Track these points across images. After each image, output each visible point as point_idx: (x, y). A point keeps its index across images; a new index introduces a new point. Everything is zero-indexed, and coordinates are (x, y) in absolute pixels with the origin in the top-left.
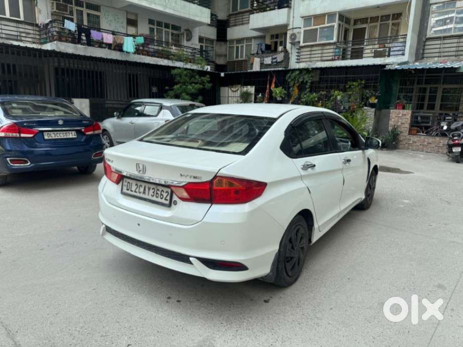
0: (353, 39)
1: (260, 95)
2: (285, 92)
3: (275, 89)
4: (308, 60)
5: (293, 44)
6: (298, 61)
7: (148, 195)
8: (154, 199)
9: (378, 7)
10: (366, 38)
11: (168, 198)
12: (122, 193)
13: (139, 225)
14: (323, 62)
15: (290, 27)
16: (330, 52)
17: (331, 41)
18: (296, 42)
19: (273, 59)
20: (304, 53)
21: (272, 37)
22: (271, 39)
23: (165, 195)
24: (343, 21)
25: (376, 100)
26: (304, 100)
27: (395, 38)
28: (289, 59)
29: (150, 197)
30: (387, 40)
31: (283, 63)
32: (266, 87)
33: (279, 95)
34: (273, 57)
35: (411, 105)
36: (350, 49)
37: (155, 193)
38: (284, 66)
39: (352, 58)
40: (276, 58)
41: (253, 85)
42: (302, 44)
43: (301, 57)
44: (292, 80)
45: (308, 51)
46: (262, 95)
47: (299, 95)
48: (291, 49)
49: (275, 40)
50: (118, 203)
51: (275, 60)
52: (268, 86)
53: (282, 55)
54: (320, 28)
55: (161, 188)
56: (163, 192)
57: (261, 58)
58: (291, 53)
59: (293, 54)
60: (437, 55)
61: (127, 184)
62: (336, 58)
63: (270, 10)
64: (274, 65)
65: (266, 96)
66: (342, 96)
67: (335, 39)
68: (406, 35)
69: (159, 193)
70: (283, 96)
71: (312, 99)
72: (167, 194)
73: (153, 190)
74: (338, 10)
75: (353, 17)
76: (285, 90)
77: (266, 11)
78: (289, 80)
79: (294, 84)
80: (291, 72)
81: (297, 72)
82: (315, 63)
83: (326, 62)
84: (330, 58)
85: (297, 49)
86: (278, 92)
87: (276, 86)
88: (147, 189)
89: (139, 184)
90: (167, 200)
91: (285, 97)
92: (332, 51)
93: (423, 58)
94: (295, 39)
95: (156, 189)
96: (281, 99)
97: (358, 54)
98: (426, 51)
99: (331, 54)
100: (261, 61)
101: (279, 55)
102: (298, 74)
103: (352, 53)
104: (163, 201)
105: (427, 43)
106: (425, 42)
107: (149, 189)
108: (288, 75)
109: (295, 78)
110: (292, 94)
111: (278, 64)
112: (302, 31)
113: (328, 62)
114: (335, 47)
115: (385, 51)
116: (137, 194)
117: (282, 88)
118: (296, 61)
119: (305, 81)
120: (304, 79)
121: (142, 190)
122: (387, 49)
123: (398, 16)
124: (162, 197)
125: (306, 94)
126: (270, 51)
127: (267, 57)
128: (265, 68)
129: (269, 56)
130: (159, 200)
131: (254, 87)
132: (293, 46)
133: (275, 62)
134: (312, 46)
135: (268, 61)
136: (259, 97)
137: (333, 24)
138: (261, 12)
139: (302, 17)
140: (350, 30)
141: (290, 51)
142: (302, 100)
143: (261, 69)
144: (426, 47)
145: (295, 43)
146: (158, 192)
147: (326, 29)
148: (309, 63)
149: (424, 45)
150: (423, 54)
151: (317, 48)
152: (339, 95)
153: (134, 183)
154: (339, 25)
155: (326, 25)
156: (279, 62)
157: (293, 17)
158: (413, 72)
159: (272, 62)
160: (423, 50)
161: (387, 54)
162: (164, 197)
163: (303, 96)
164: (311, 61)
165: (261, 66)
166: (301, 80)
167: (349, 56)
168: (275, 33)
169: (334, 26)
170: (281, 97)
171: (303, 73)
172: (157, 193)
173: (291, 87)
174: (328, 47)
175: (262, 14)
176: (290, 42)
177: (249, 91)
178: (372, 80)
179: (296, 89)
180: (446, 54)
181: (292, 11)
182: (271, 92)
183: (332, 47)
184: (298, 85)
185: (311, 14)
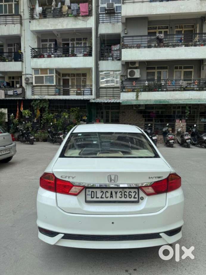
0: (63, 84)
1: (12, 115)
2: (31, 113)
3: (24, 111)
4: (40, 94)
5: (27, 83)
6: (33, 94)
7: (116, 197)
8: (123, 199)
9: (75, 69)
10: (70, 84)
11: (137, 196)
12: (87, 202)
13: (113, 223)
14: (50, 96)
15: (24, 73)
16: (52, 90)
17: (53, 84)
18: (30, 83)
19: (14, 92)
20: (36, 90)
21: (10, 78)
22: (9, 79)
23: (133, 194)
24: (57, 74)
25: (87, 118)
26: (45, 118)
27: (84, 86)
28: (25, 92)
29: (118, 199)
30: (81, 86)
31: (22, 95)
32: (17, 110)
33: (27, 115)
34: (14, 90)
35: (103, 120)
36: (62, 90)
37: (123, 195)
38: (22, 97)
39: (64, 95)
40: (16, 91)
41: (6, 108)
42: (34, 84)
43: (35, 92)
44: (35, 105)
45: (39, 89)
46: (14, 114)
47: (41, 115)
48: (26, 86)
49: (12, 80)
50: (84, 211)
51: (15, 93)
52: (18, 109)
53: (21, 89)
54: (45, 76)
55: (128, 190)
56: (131, 192)
57: (5, 91)
58: (26, 89)
59: (27, 90)
60: (105, 96)
61: (90, 193)
62: (57, 94)
63: (9, 61)
64: (15, 96)
65: (17, 115)
66: (68, 116)
67: (55, 84)
68: (92, 85)
69: (127, 194)
70: (30, 115)
71: (50, 117)
72: (135, 193)
73: (121, 193)
74: (55, 68)
75: (62, 72)
76: (31, 111)
77: (6, 61)
78: (34, 106)
79: (37, 108)
80: (34, 101)
81: (39, 101)
82: (44, 96)
83: (51, 96)
84: (54, 94)
85: (32, 87)
86: (26, 113)
87: (24, 109)
88: (114, 194)
89: (104, 190)
90: (136, 198)
91: (31, 116)
92: (54, 90)
93: (99, 97)
94: (29, 81)
95: (123, 192)
96: (28, 117)
97: (67, 93)
98: (100, 94)
99: (54, 92)
100: (5, 92)
101: (18, 89)
102: (40, 102)
103: (63, 92)
104: (132, 199)
105: (100, 90)
106: (99, 89)
107: (116, 193)
108: (33, 103)
109: (37, 104)
110: (36, 114)
111: (18, 95)
112: (34, 77)
113: (53, 96)
114: (55, 88)
115: (81, 92)
116: (105, 199)
117: (29, 110)
118: (31, 94)
119: (44, 107)
120: (43, 105)
121: (108, 195)
122: (82, 92)
123: (84, 75)
124: (130, 196)
125: (46, 114)
126: (9, 87)
127: (10, 90)
128: (8, 97)
129: (11, 90)
130: (128, 199)
131: (7, 109)
132: (27, 85)
133: (16, 94)
134: (41, 86)
135: (10, 92)
136: (12, 116)
137: (53, 75)
138: (2, 61)
139: (33, 69)
140: (61, 79)
141: (25, 88)
142: (44, 118)
143: (5, 97)
144: (100, 92)
145: (28, 83)
146: (125, 193)
147: (49, 77)
148: (40, 96)
149: (99, 91)
150: (99, 95)
151: (45, 88)
152: (66, 115)
153: (99, 191)
154: (56, 76)
155: (48, 75)
156: (19, 94)
157: (26, 68)
158: (103, 104)
159: (13, 94)
160: (99, 93)
161: (82, 94)
162: (133, 196)
163: (44, 115)
164: (41, 95)
165: (5, 96)
166: (41, 106)
167: (62, 94)
168: (12, 75)
169: (53, 76)
170: (28, 116)
171: (42, 102)
172: (125, 195)
173: (35, 109)
174: (51, 88)
175: (3, 63)
176: (25, 82)
177: (3, 112)
178: (83, 107)
179: (38, 111)
180: (109, 96)
181: (24, 64)
182: (21, 113)
183: (54, 88)
184: (39, 109)
185: (39, 68)
